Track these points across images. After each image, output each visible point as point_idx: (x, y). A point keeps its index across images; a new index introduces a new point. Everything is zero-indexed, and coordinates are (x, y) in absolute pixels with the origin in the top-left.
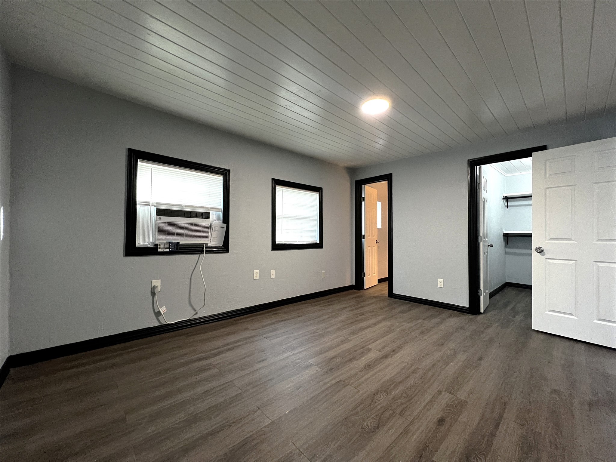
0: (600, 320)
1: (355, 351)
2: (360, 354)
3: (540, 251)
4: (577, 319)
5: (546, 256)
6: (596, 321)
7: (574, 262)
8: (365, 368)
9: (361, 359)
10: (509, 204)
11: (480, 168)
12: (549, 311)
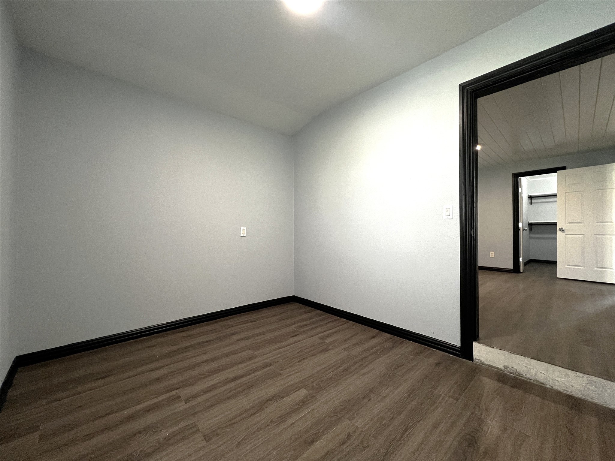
0: (598, 268)
3: (562, 230)
4: (584, 268)
5: (565, 234)
6: (595, 269)
7: (582, 236)
10: (533, 201)
11: (520, 179)
12: (567, 266)
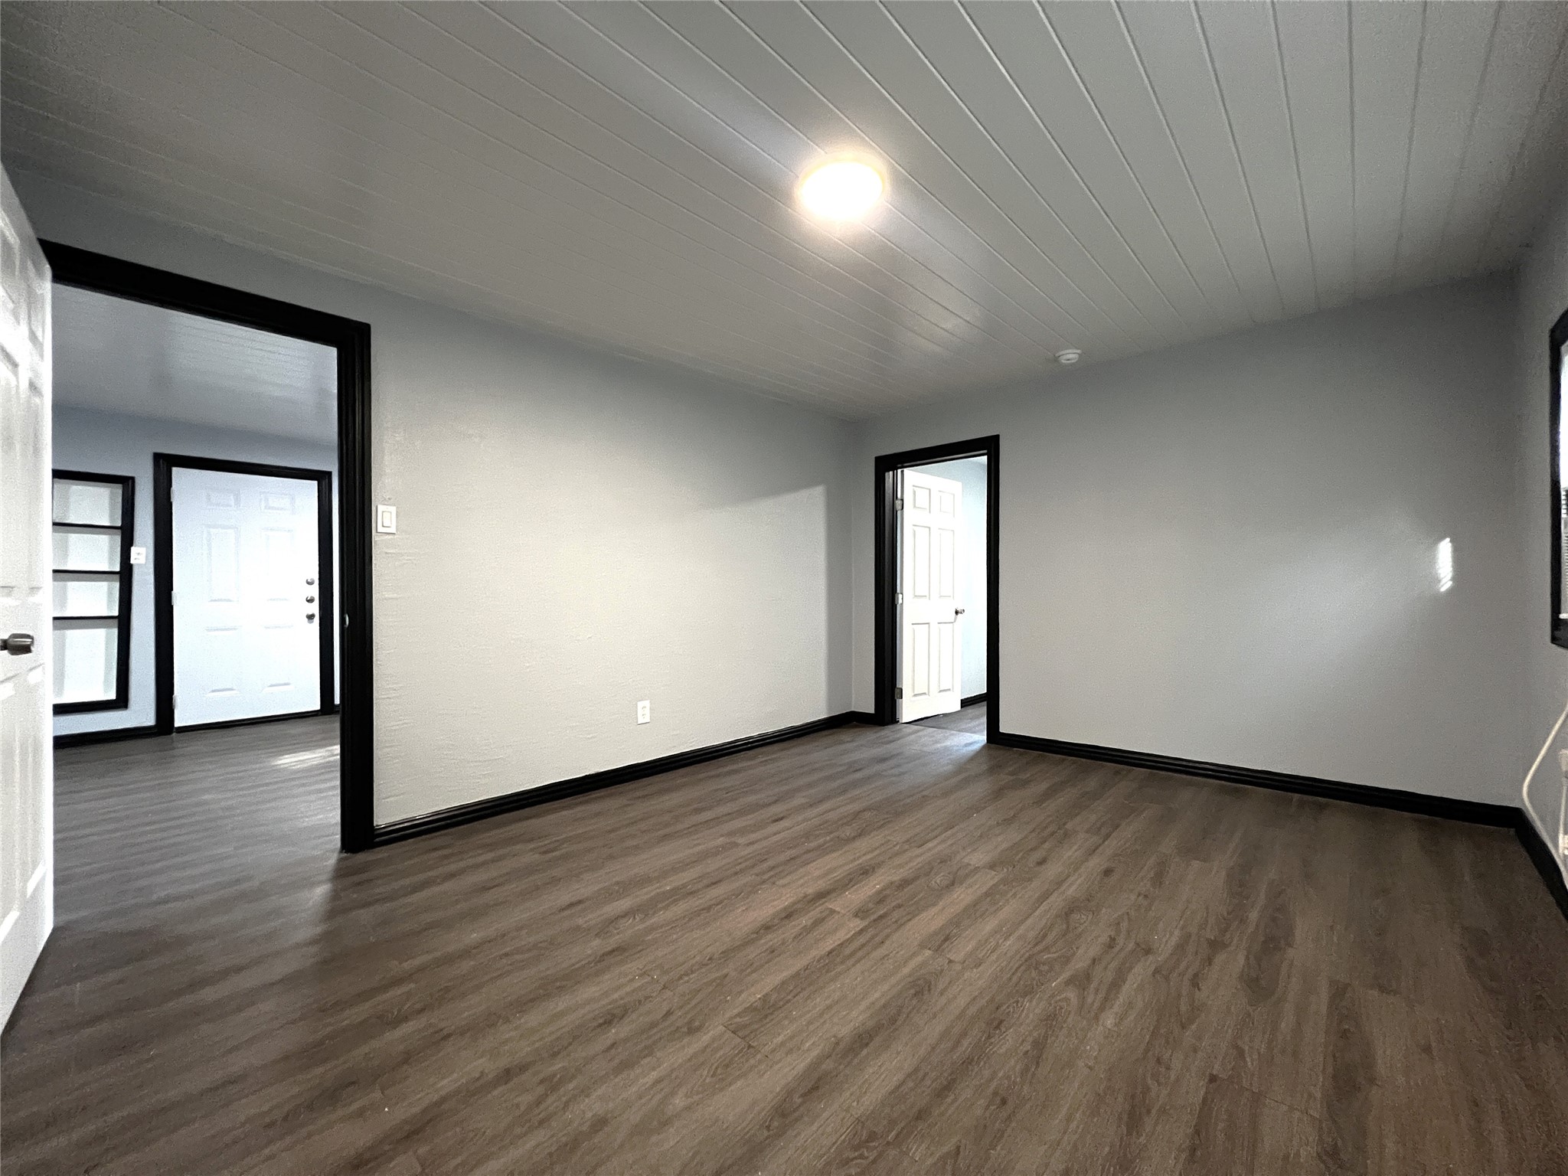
1: (899, 906)
2: (885, 897)
8: (874, 868)
9: (882, 884)
